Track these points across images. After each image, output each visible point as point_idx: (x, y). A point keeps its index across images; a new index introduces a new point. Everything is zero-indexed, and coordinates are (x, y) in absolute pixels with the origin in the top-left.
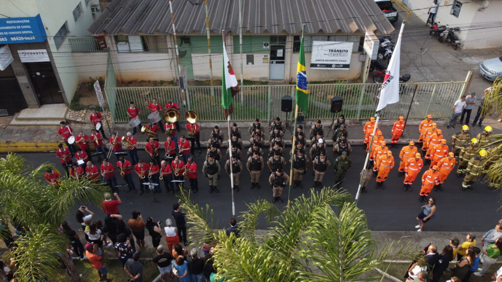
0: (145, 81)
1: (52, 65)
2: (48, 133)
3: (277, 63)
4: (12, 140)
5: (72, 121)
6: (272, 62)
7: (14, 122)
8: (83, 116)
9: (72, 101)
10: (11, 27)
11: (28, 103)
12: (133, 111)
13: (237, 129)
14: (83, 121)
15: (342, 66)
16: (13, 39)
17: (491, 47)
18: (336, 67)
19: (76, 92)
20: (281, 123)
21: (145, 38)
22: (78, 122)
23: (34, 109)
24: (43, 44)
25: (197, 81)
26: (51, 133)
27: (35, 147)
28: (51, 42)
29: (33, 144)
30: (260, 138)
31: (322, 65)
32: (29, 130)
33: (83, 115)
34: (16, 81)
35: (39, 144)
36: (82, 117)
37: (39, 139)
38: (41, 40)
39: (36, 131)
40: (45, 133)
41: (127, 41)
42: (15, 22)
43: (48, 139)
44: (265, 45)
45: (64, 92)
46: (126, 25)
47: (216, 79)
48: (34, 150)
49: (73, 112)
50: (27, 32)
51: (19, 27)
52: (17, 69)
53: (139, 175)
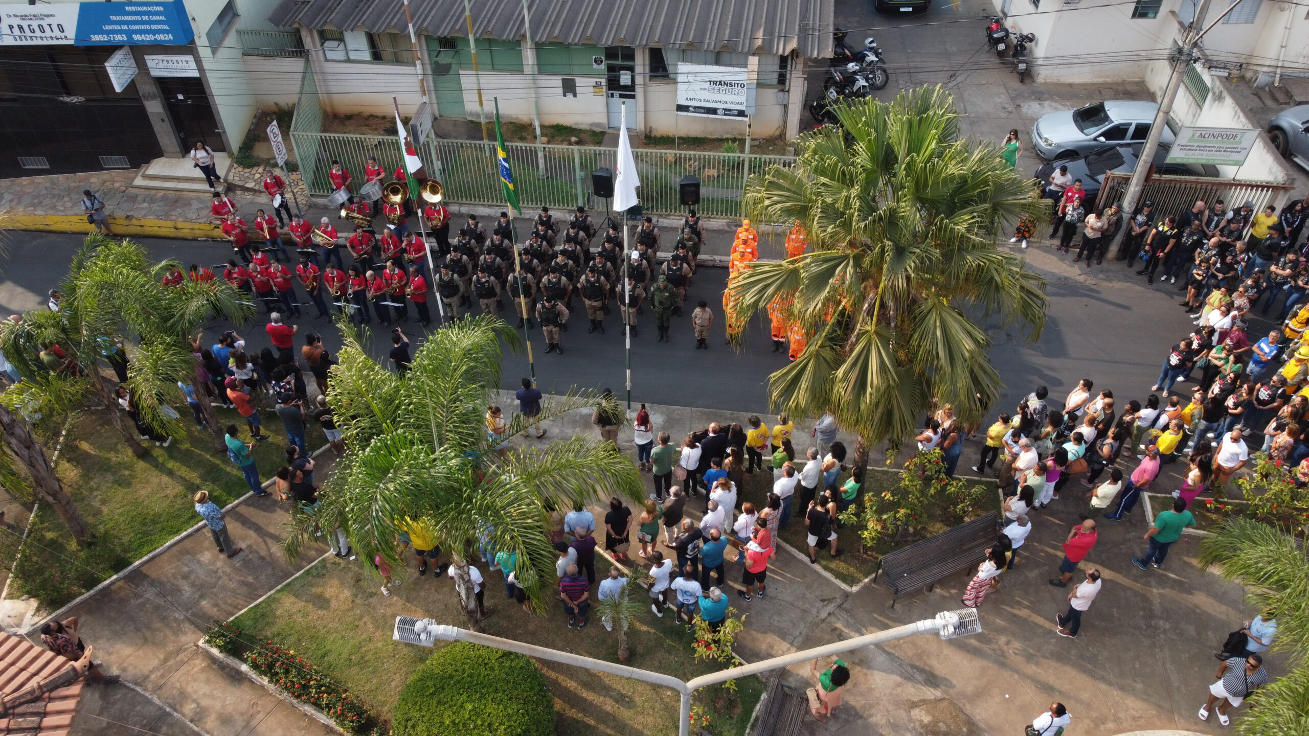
0: (377, 117)
1: (204, 84)
2: (196, 205)
3: (621, 96)
4: (136, 214)
5: (238, 186)
6: (612, 96)
7: (139, 181)
8: (256, 177)
9: (240, 148)
10: (134, 18)
11: (163, 148)
12: (337, 176)
13: (508, 222)
14: (257, 188)
15: (736, 113)
16: (137, 37)
17: (1100, 80)
18: (725, 115)
19: (250, 131)
20: (586, 217)
21: (376, 39)
22: (249, 190)
23: (174, 161)
24: (187, 47)
25: (472, 122)
26: (201, 206)
27: (173, 230)
28: (201, 41)
29: (170, 224)
30: (541, 242)
31: (697, 109)
32: (164, 198)
33: (258, 176)
34: (142, 110)
35: (180, 225)
36: (255, 181)
37: (180, 215)
38: (184, 42)
39: (176, 201)
40: (191, 204)
41: (341, 40)
42: (139, 9)
43: (194, 216)
44: (596, 61)
45: (225, 132)
46: (338, 13)
47: (508, 120)
48: (172, 235)
49: (240, 169)
50: (159, 27)
51: (145, 18)
52: (146, 88)
53: (330, 289)
